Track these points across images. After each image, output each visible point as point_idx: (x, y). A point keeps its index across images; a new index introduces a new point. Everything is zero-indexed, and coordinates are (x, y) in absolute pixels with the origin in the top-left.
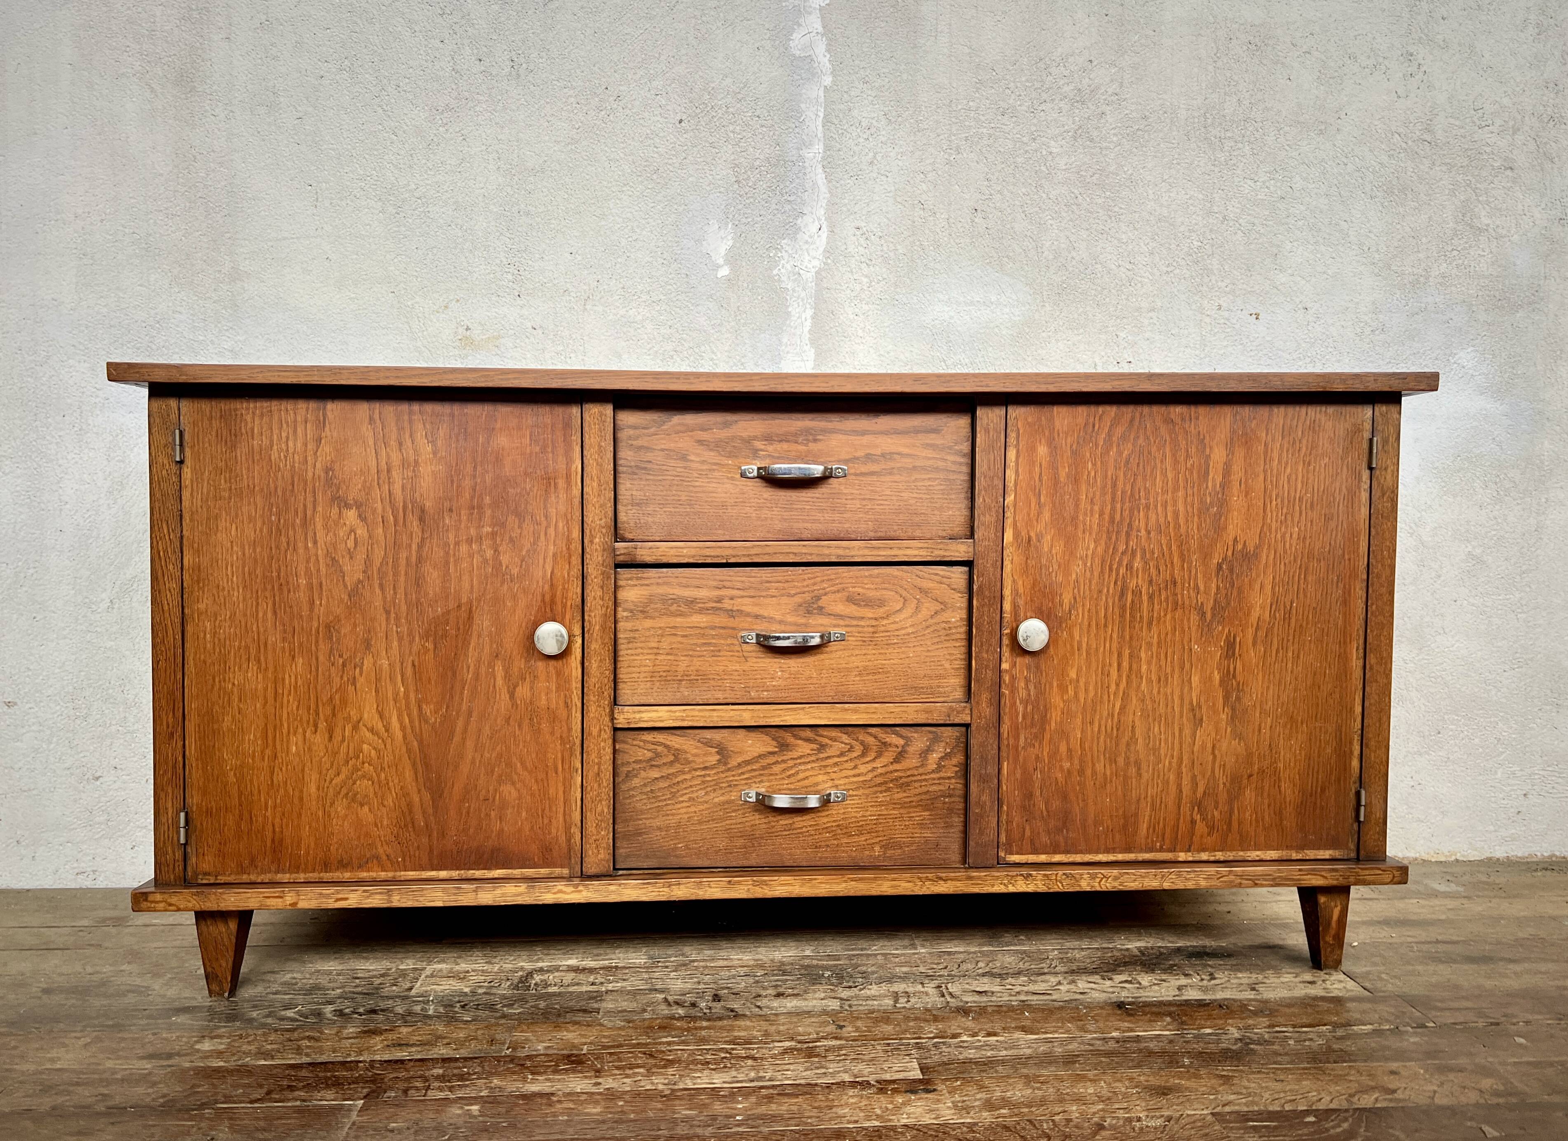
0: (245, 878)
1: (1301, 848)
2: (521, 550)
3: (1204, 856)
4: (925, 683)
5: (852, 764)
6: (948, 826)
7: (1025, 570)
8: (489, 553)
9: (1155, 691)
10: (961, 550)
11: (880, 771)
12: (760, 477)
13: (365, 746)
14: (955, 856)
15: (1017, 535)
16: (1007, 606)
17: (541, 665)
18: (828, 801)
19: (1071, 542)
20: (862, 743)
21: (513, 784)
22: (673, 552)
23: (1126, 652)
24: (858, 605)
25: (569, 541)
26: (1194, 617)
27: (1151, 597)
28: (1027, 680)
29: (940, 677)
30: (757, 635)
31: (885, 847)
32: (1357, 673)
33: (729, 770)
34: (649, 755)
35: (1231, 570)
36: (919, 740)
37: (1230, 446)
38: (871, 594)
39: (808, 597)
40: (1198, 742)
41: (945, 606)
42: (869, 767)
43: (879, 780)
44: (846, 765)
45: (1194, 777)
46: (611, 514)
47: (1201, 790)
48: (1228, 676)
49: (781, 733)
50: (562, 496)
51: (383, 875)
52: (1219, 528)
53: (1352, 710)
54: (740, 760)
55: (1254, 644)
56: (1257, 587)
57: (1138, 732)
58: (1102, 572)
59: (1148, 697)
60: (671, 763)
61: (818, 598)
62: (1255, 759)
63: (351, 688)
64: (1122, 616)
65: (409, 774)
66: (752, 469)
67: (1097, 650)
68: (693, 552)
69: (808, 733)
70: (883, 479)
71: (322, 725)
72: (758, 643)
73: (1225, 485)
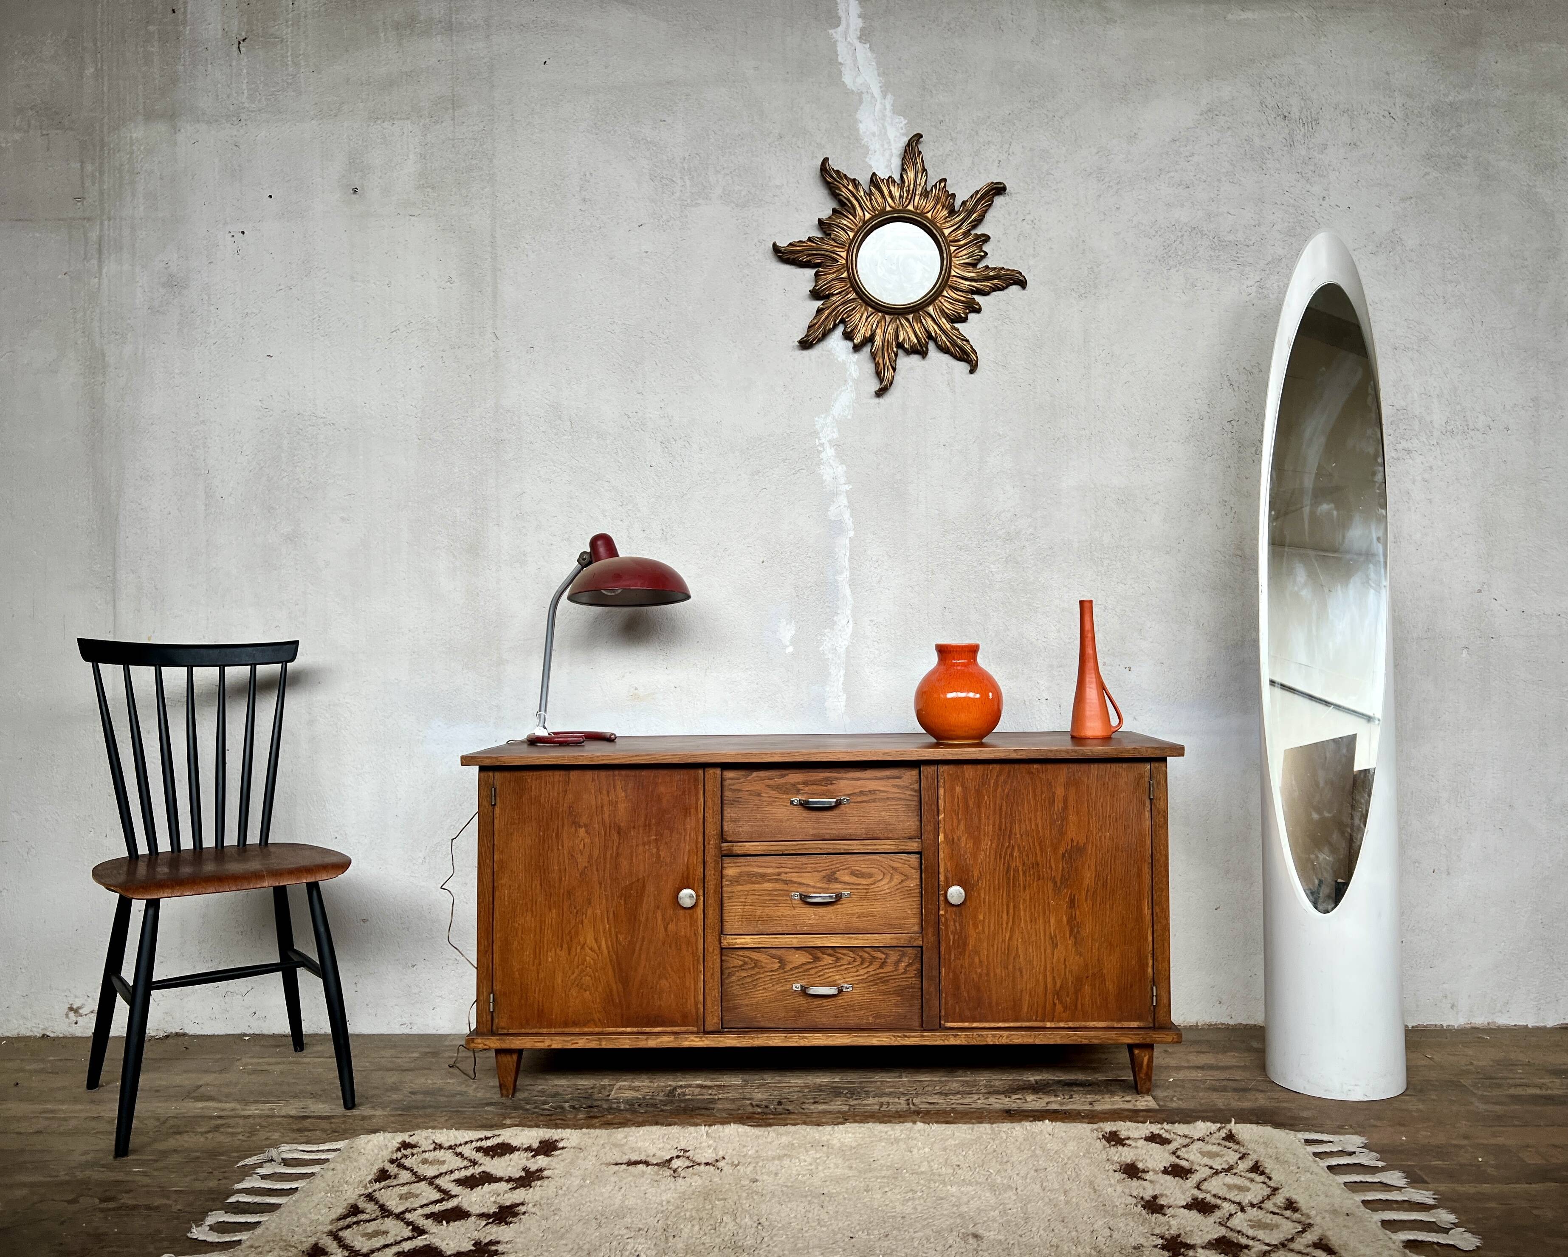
0: (523, 1031)
1: (1120, 1021)
2: (671, 848)
3: (1062, 1025)
4: (897, 922)
5: (855, 969)
6: (911, 1005)
7: (951, 857)
8: (655, 850)
9: (1029, 927)
10: (914, 846)
11: (872, 973)
12: (801, 804)
13: (588, 958)
14: (916, 1023)
15: (946, 837)
16: (942, 878)
17: (681, 912)
18: (842, 990)
19: (977, 841)
20: (861, 957)
21: (667, 979)
22: (753, 848)
23: (1012, 905)
24: (857, 877)
25: (697, 842)
26: (1050, 885)
27: (1024, 873)
28: (955, 921)
29: (905, 918)
30: (801, 895)
31: (875, 1017)
32: (1148, 918)
33: (785, 972)
34: (741, 963)
35: (1070, 857)
36: (894, 957)
37: (1067, 786)
38: (864, 870)
39: (828, 872)
40: (1056, 957)
41: (907, 877)
42: (865, 971)
43: (871, 978)
44: (852, 970)
45: (1054, 978)
46: (719, 828)
47: (1058, 985)
48: (1071, 919)
49: (815, 951)
50: (693, 818)
51: (597, 1030)
52: (1062, 833)
53: (1146, 939)
54: (791, 966)
55: (1086, 900)
56: (1086, 867)
57: (1020, 951)
58: (995, 859)
59: (1025, 931)
60: (753, 968)
61: (835, 873)
62: (1090, 966)
63: (580, 926)
64: (1008, 884)
65: (610, 972)
66: (796, 800)
67: (994, 903)
68: (764, 848)
69: (830, 951)
70: (870, 804)
71: (565, 946)
72: (801, 899)
73: (1065, 808)
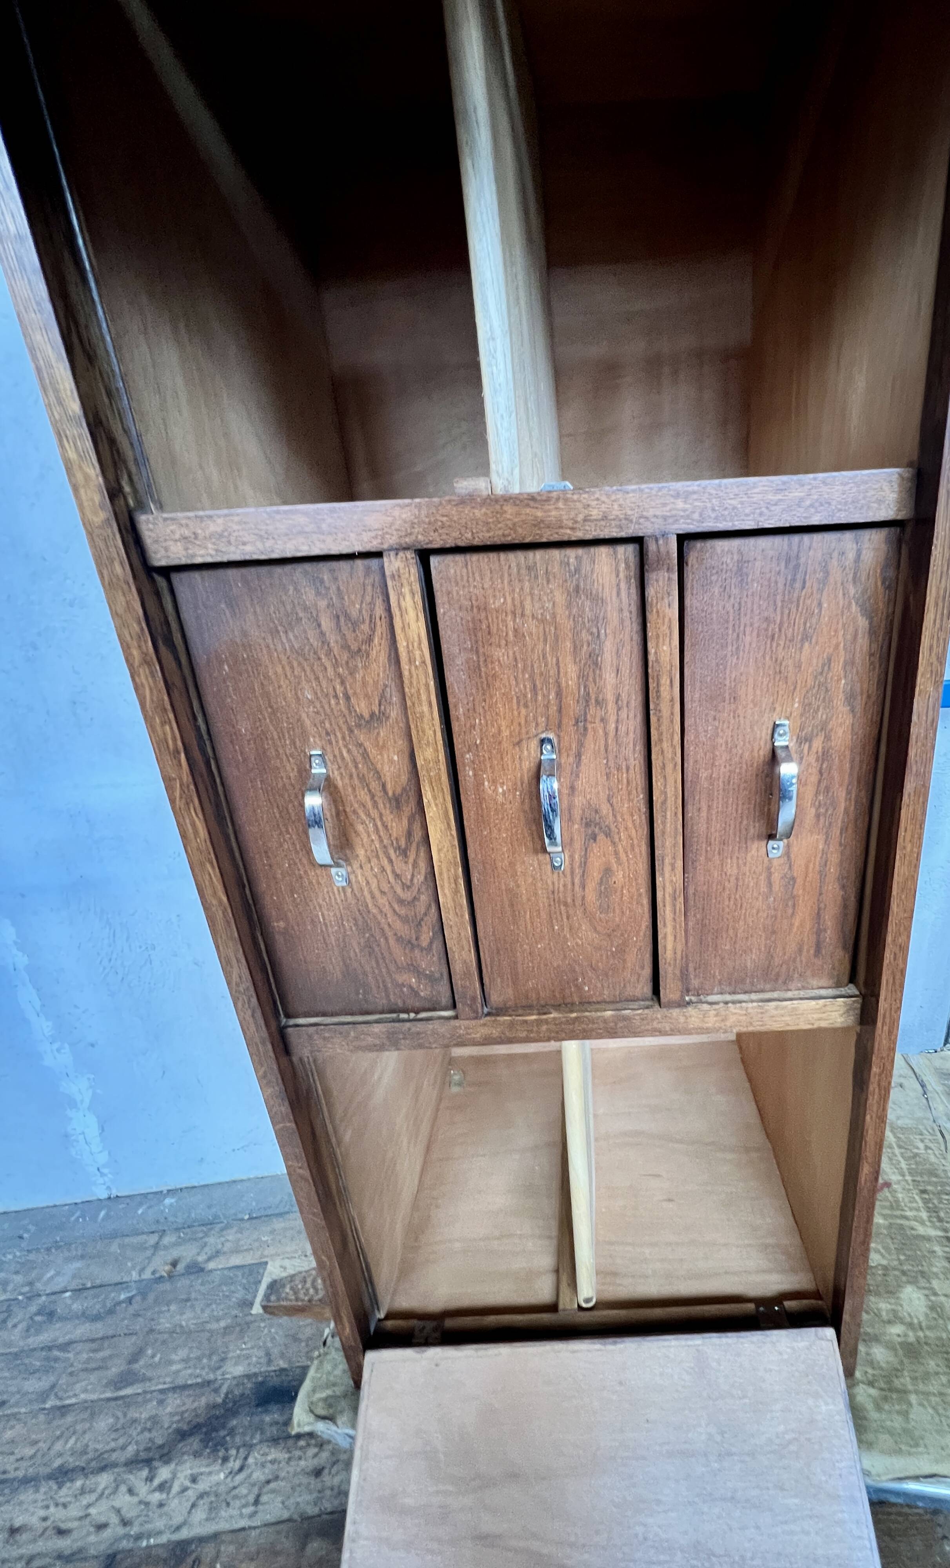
4: (505, 962)
5: (386, 889)
11: (383, 921)
24: (599, 883)
29: (515, 978)
30: (551, 759)
31: (287, 933)
33: (351, 731)
34: (354, 613)
36: (427, 962)
38: (614, 896)
39: (608, 819)
42: (387, 909)
43: (372, 922)
44: (383, 882)
49: (412, 800)
54: (367, 745)
60: (347, 647)
61: (608, 835)
66: (786, 736)
69: (418, 834)
70: (763, 897)
72: (540, 761)
